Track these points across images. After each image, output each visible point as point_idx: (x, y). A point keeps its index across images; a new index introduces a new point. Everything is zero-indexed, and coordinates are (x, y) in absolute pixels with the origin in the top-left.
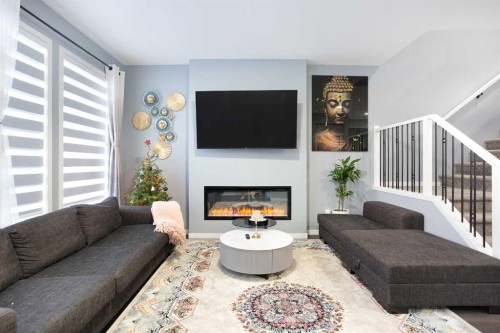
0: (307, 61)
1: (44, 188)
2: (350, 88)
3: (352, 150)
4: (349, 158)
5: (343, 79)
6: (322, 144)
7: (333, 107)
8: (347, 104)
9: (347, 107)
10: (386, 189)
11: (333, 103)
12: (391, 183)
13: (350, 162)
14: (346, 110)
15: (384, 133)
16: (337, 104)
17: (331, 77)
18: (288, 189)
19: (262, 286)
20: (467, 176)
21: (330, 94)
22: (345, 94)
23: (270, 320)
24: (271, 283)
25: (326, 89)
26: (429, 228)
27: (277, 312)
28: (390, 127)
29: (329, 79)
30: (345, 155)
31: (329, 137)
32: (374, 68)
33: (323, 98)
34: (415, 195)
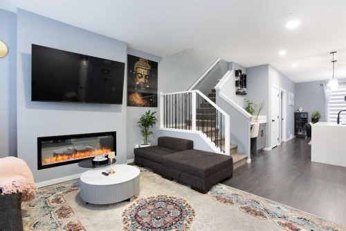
0: (127, 44)
2: (149, 67)
3: (150, 106)
4: (149, 111)
5: (146, 61)
6: (134, 102)
7: (140, 78)
8: (147, 77)
9: (147, 79)
10: (168, 129)
11: (140, 75)
12: (171, 126)
13: (151, 113)
14: (146, 81)
15: (166, 98)
16: (142, 76)
18: (114, 134)
19: (131, 207)
20: (210, 121)
21: (138, 69)
22: (146, 71)
23: (159, 226)
24: (134, 202)
25: (136, 65)
26: (196, 147)
27: (157, 219)
28: (171, 94)
29: (137, 59)
30: (147, 109)
31: (137, 97)
32: (161, 58)
33: (134, 71)
34: (187, 131)
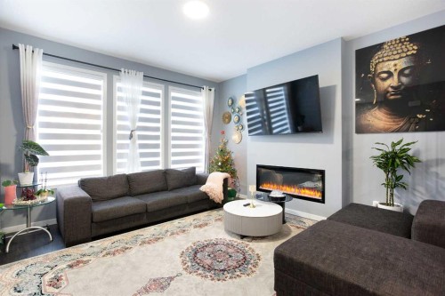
1: (160, 159)
2: (413, 49)
4: (401, 141)
5: (401, 41)
6: (369, 125)
7: (384, 79)
8: (407, 72)
9: (406, 76)
11: (385, 75)
14: (404, 80)
17: (382, 44)
18: (322, 172)
22: (404, 60)
25: (374, 61)
30: (397, 137)
31: (378, 117)
33: (370, 72)
